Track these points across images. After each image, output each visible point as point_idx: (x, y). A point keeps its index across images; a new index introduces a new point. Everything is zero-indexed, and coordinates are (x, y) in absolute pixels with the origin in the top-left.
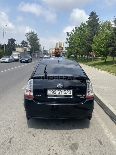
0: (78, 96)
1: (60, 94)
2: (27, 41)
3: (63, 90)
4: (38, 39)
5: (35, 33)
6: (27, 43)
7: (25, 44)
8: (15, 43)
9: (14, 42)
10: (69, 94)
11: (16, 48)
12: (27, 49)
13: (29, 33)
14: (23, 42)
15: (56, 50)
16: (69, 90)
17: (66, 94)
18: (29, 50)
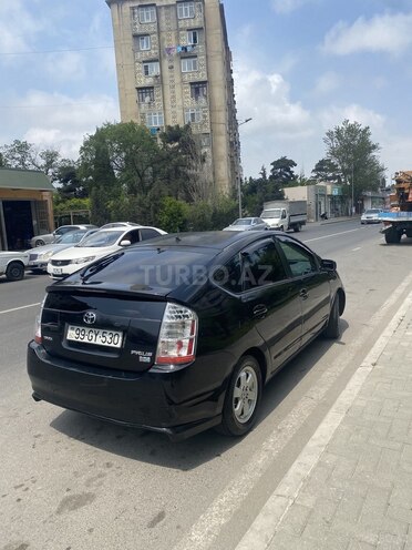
0: (133, 352)
1: (93, 342)
2: (335, 161)
3: (101, 331)
4: (374, 147)
5: (362, 127)
6: (333, 168)
7: (326, 170)
8: (291, 172)
9: (288, 170)
10: (112, 345)
11: (285, 190)
12: (329, 187)
13: (338, 132)
14: (321, 167)
15: (402, 185)
16: (114, 333)
17: (106, 344)
18: (336, 193)
